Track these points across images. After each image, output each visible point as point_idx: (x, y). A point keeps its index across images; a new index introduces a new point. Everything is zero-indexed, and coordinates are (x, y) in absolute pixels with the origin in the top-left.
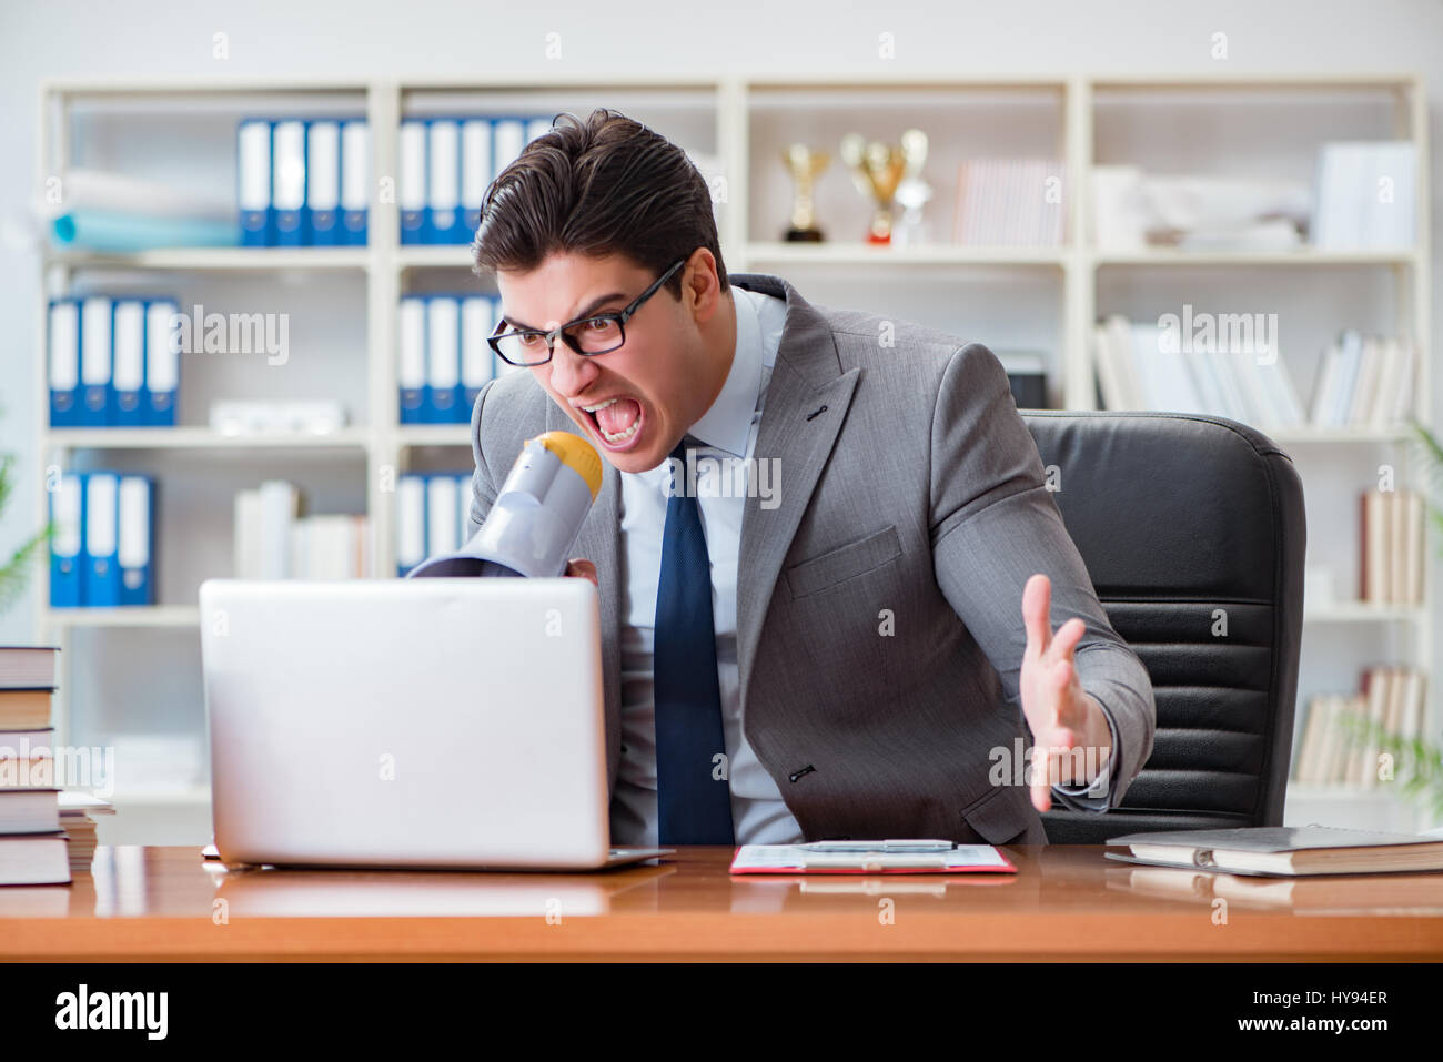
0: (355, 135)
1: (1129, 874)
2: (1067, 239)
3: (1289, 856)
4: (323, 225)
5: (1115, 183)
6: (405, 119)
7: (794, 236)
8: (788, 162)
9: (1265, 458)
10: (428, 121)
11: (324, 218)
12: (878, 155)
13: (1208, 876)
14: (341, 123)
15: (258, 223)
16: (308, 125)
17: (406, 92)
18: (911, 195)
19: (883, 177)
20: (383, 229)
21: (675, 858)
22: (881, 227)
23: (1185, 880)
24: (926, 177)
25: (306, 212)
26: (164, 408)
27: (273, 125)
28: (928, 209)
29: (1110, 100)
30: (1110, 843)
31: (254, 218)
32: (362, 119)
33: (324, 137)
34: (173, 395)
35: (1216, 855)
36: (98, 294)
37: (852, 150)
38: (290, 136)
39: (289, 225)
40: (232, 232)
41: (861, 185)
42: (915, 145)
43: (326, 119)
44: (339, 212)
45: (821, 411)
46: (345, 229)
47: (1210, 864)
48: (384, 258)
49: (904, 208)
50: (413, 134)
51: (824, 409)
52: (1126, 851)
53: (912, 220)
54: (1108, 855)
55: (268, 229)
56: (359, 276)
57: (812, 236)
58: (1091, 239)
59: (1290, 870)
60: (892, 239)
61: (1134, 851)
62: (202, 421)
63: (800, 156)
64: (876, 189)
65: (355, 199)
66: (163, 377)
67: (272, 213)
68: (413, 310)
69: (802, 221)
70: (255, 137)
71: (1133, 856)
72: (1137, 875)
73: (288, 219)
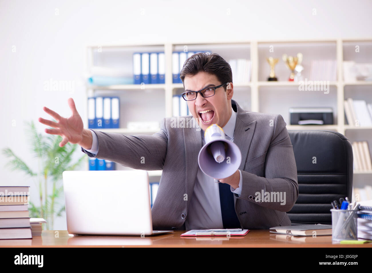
0: (161, 56)
1: (276, 236)
2: (337, 79)
3: (305, 231)
4: (154, 78)
5: (348, 65)
6: (174, 52)
7: (270, 79)
8: (268, 61)
9: (343, 140)
10: (179, 53)
11: (154, 77)
12: (291, 59)
13: (290, 236)
14: (158, 53)
15: (138, 78)
16: (150, 54)
17: (174, 45)
18: (299, 69)
19: (292, 64)
20: (169, 79)
21: (172, 233)
22: (292, 77)
23: (284, 237)
24: (302, 65)
25: (150, 75)
26: (116, 123)
27: (141, 54)
28: (302, 72)
29: (347, 44)
30: (271, 229)
31: (137, 77)
32: (163, 52)
33: (154, 57)
34: (118, 120)
35: (292, 231)
36: (100, 96)
37: (285, 58)
38: (145, 57)
39: (146, 78)
40: (132, 80)
41: (287, 67)
42: (300, 56)
43: (154, 53)
44: (158, 75)
45: (248, 129)
46: (159, 79)
47: (290, 233)
48: (169, 86)
49: (297, 72)
50: (176, 56)
51: (249, 129)
52: (275, 231)
53: (299, 75)
54: (270, 232)
55: (140, 79)
56: (163, 91)
57: (274, 79)
58: (343, 79)
59: (305, 235)
60: (294, 80)
61: (277, 231)
62: (125, 127)
63: (271, 60)
64: (290, 67)
65: (161, 72)
66: (115, 116)
67: (141, 76)
68: (176, 99)
69: (272, 76)
70: (137, 57)
71: (277, 232)
72: (277, 236)
73: (145, 77)
